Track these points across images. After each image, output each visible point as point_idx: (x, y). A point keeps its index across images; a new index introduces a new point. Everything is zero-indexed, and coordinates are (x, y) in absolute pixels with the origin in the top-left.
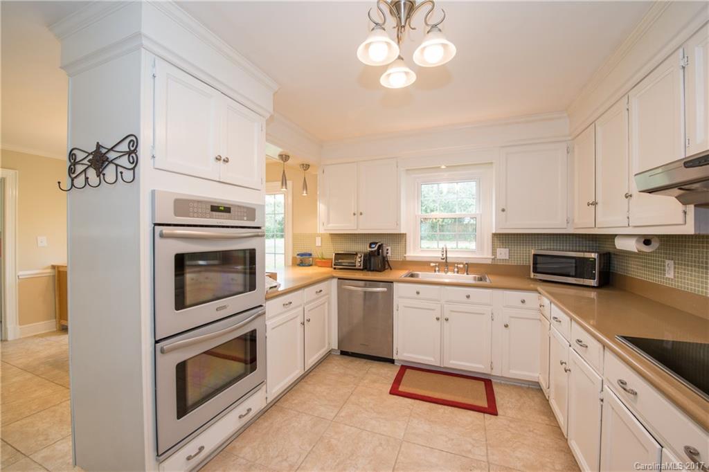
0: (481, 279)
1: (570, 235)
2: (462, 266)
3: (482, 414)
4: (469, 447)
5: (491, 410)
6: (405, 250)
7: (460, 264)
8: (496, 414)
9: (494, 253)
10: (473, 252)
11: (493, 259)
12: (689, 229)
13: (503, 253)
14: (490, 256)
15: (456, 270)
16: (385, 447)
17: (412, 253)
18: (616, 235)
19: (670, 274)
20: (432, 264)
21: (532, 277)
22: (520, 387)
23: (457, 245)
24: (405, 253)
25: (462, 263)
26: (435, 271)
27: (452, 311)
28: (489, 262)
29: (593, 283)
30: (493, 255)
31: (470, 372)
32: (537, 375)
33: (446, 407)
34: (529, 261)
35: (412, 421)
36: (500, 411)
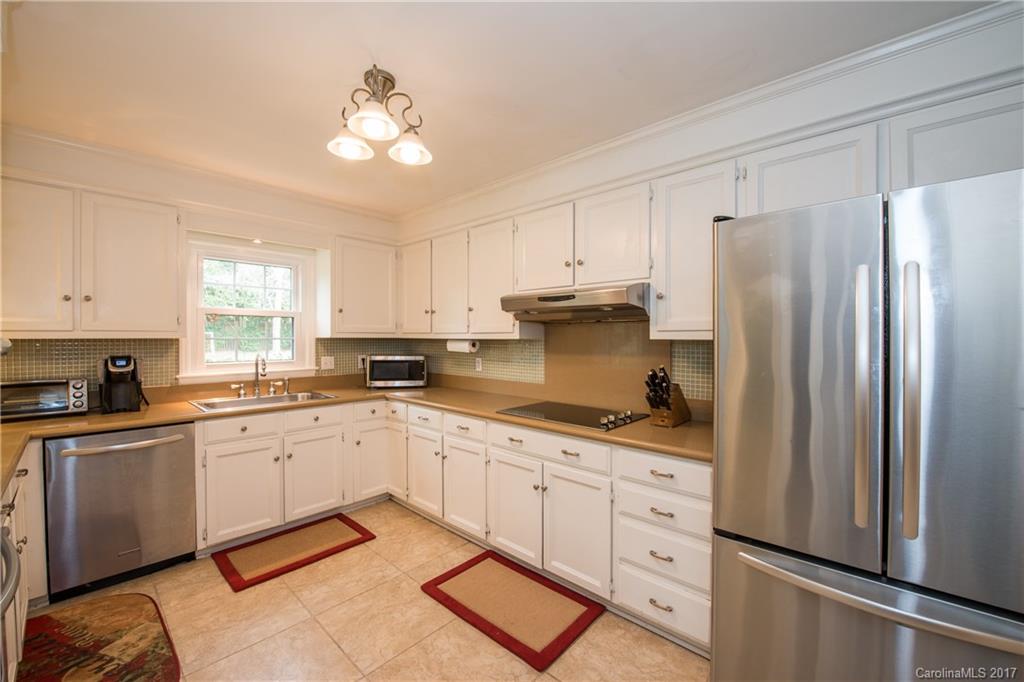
0: (312, 398)
1: (398, 339)
2: (280, 383)
3: (362, 545)
4: (380, 574)
5: (367, 536)
6: (178, 368)
7: (277, 380)
8: (373, 537)
9: (318, 363)
10: (286, 363)
11: (317, 371)
12: (516, 336)
13: (328, 363)
14: (314, 367)
15: (272, 389)
16: (302, 636)
17: (189, 373)
18: (447, 340)
19: (479, 368)
20: (233, 386)
21: (368, 385)
22: (370, 507)
23: (236, 356)
24: (178, 373)
25: (283, 380)
26: (239, 396)
27: (295, 443)
28: (313, 374)
29: (421, 383)
30: (317, 365)
31: (308, 517)
32: (385, 486)
33: (323, 560)
34: (365, 369)
35: (302, 595)
36: (375, 534)
